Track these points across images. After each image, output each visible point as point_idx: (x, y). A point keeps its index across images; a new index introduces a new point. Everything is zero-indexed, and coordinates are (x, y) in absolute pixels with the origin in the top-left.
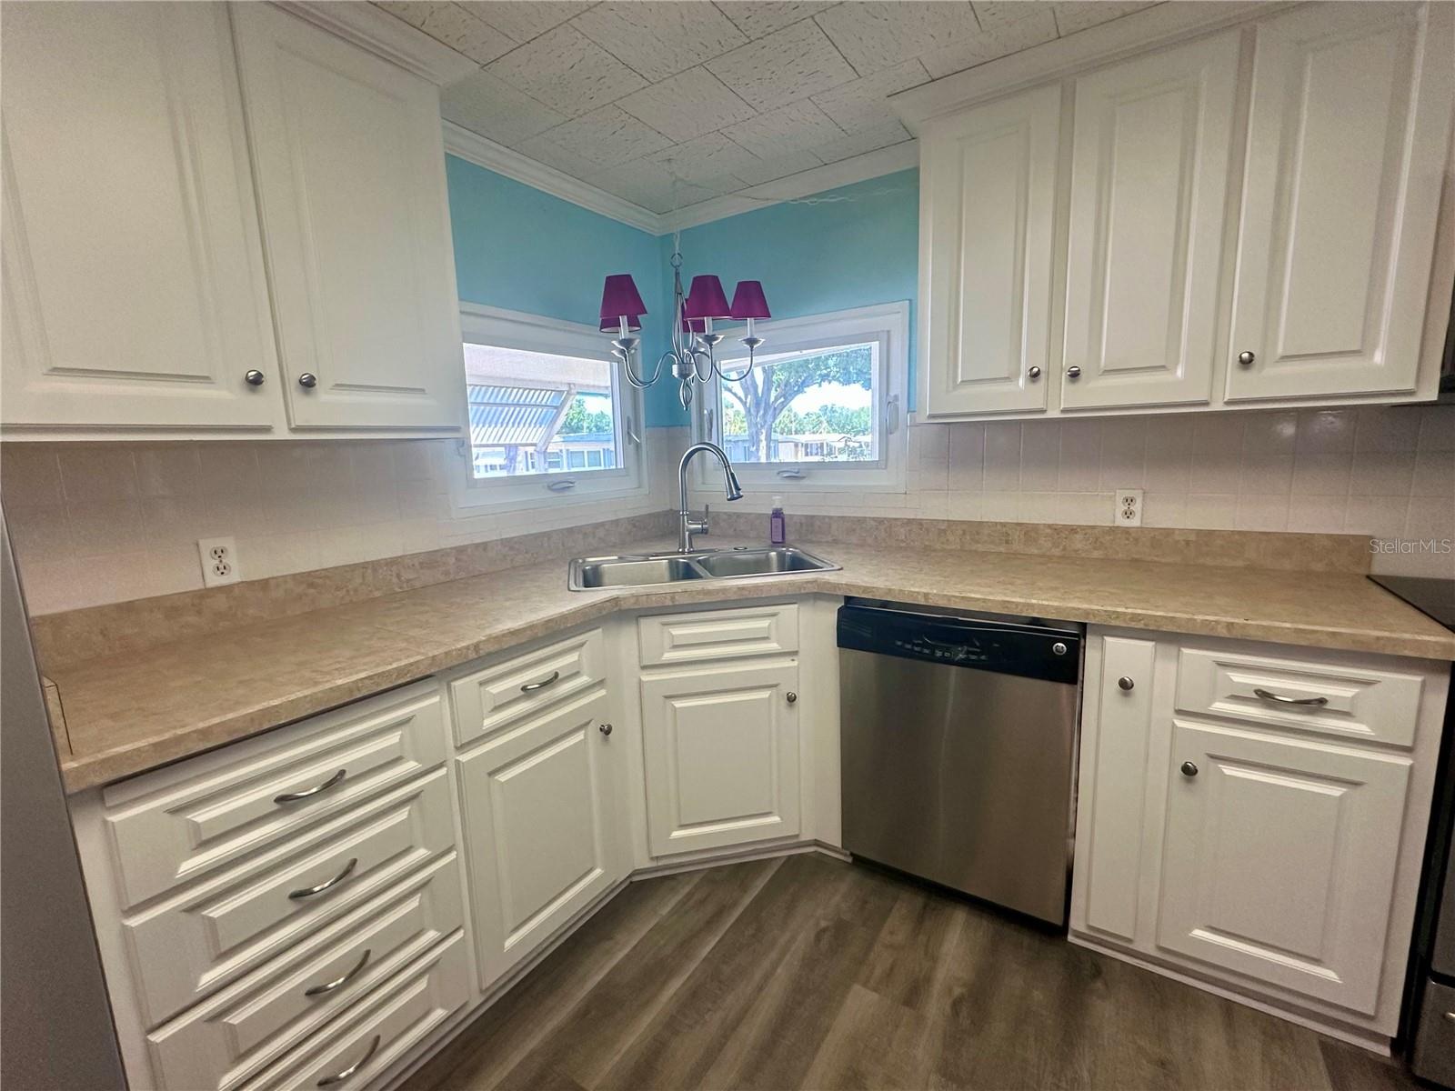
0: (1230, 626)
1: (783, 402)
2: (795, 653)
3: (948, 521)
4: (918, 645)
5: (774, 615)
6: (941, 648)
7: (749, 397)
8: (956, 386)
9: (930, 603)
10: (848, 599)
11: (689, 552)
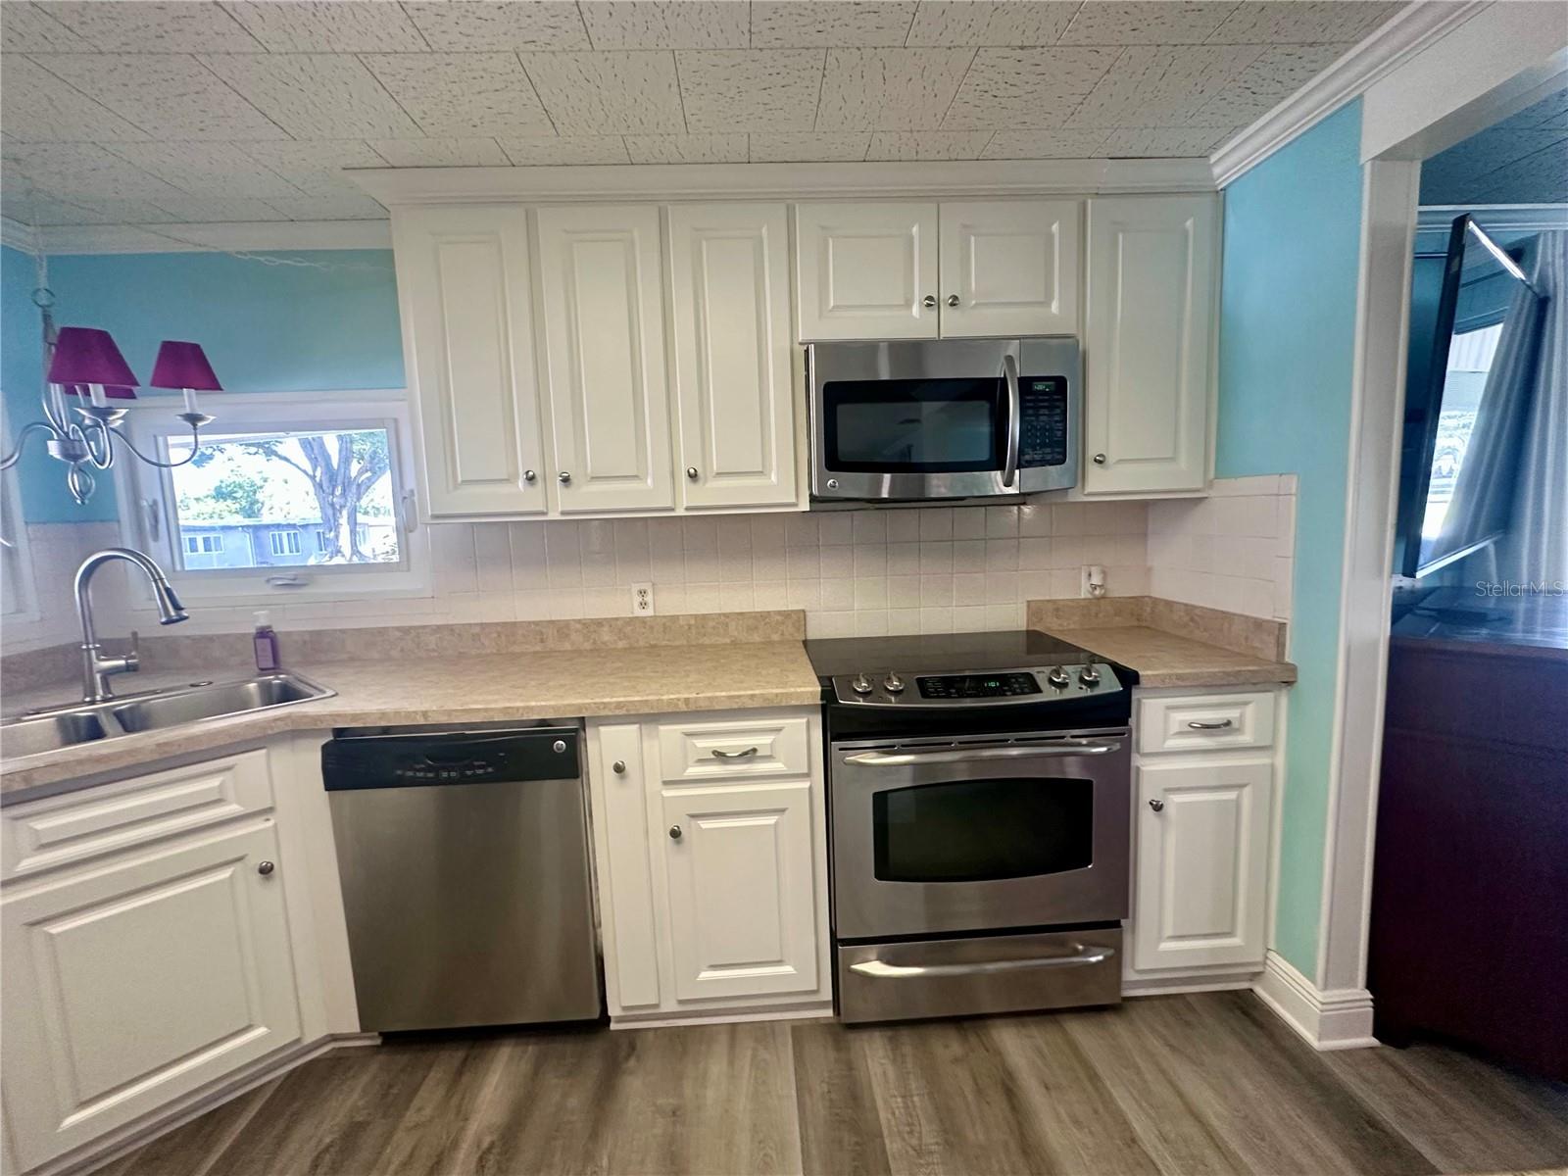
0: (687, 700)
1: (368, 479)
2: (270, 810)
3: (482, 624)
4: (419, 770)
5: (229, 769)
6: (444, 769)
7: (319, 469)
8: (456, 486)
9: (431, 721)
10: (338, 732)
11: (105, 700)
